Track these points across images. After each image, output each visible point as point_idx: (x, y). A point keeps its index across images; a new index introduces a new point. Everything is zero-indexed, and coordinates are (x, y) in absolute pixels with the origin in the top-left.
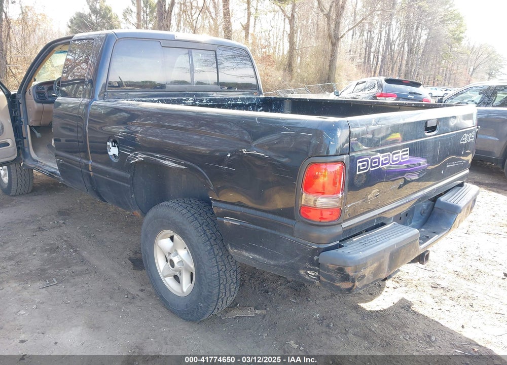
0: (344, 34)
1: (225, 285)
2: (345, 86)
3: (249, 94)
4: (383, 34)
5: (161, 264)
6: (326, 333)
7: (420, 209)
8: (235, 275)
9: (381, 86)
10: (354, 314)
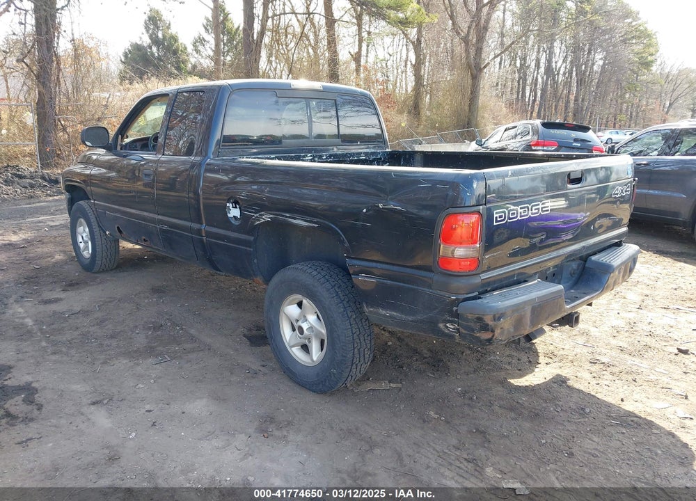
0: (488, 63)
1: (359, 350)
2: (491, 133)
3: (374, 148)
4: (543, 60)
5: (286, 332)
6: (469, 405)
7: (570, 269)
8: (369, 339)
9: (536, 132)
10: (500, 388)
